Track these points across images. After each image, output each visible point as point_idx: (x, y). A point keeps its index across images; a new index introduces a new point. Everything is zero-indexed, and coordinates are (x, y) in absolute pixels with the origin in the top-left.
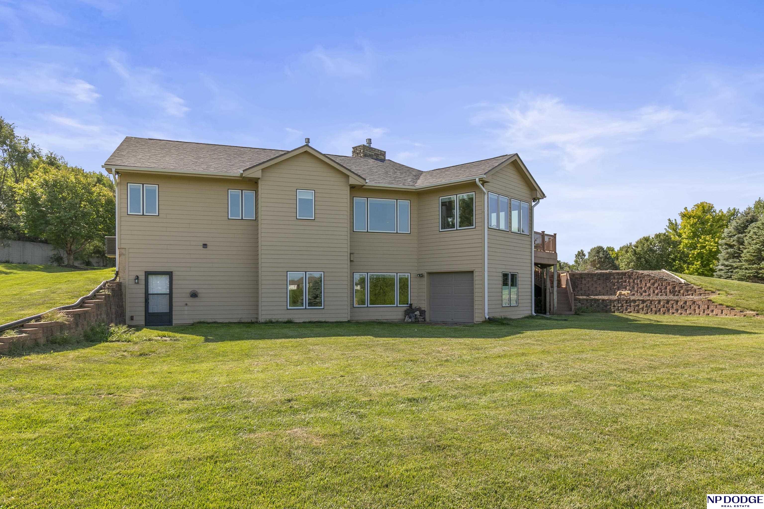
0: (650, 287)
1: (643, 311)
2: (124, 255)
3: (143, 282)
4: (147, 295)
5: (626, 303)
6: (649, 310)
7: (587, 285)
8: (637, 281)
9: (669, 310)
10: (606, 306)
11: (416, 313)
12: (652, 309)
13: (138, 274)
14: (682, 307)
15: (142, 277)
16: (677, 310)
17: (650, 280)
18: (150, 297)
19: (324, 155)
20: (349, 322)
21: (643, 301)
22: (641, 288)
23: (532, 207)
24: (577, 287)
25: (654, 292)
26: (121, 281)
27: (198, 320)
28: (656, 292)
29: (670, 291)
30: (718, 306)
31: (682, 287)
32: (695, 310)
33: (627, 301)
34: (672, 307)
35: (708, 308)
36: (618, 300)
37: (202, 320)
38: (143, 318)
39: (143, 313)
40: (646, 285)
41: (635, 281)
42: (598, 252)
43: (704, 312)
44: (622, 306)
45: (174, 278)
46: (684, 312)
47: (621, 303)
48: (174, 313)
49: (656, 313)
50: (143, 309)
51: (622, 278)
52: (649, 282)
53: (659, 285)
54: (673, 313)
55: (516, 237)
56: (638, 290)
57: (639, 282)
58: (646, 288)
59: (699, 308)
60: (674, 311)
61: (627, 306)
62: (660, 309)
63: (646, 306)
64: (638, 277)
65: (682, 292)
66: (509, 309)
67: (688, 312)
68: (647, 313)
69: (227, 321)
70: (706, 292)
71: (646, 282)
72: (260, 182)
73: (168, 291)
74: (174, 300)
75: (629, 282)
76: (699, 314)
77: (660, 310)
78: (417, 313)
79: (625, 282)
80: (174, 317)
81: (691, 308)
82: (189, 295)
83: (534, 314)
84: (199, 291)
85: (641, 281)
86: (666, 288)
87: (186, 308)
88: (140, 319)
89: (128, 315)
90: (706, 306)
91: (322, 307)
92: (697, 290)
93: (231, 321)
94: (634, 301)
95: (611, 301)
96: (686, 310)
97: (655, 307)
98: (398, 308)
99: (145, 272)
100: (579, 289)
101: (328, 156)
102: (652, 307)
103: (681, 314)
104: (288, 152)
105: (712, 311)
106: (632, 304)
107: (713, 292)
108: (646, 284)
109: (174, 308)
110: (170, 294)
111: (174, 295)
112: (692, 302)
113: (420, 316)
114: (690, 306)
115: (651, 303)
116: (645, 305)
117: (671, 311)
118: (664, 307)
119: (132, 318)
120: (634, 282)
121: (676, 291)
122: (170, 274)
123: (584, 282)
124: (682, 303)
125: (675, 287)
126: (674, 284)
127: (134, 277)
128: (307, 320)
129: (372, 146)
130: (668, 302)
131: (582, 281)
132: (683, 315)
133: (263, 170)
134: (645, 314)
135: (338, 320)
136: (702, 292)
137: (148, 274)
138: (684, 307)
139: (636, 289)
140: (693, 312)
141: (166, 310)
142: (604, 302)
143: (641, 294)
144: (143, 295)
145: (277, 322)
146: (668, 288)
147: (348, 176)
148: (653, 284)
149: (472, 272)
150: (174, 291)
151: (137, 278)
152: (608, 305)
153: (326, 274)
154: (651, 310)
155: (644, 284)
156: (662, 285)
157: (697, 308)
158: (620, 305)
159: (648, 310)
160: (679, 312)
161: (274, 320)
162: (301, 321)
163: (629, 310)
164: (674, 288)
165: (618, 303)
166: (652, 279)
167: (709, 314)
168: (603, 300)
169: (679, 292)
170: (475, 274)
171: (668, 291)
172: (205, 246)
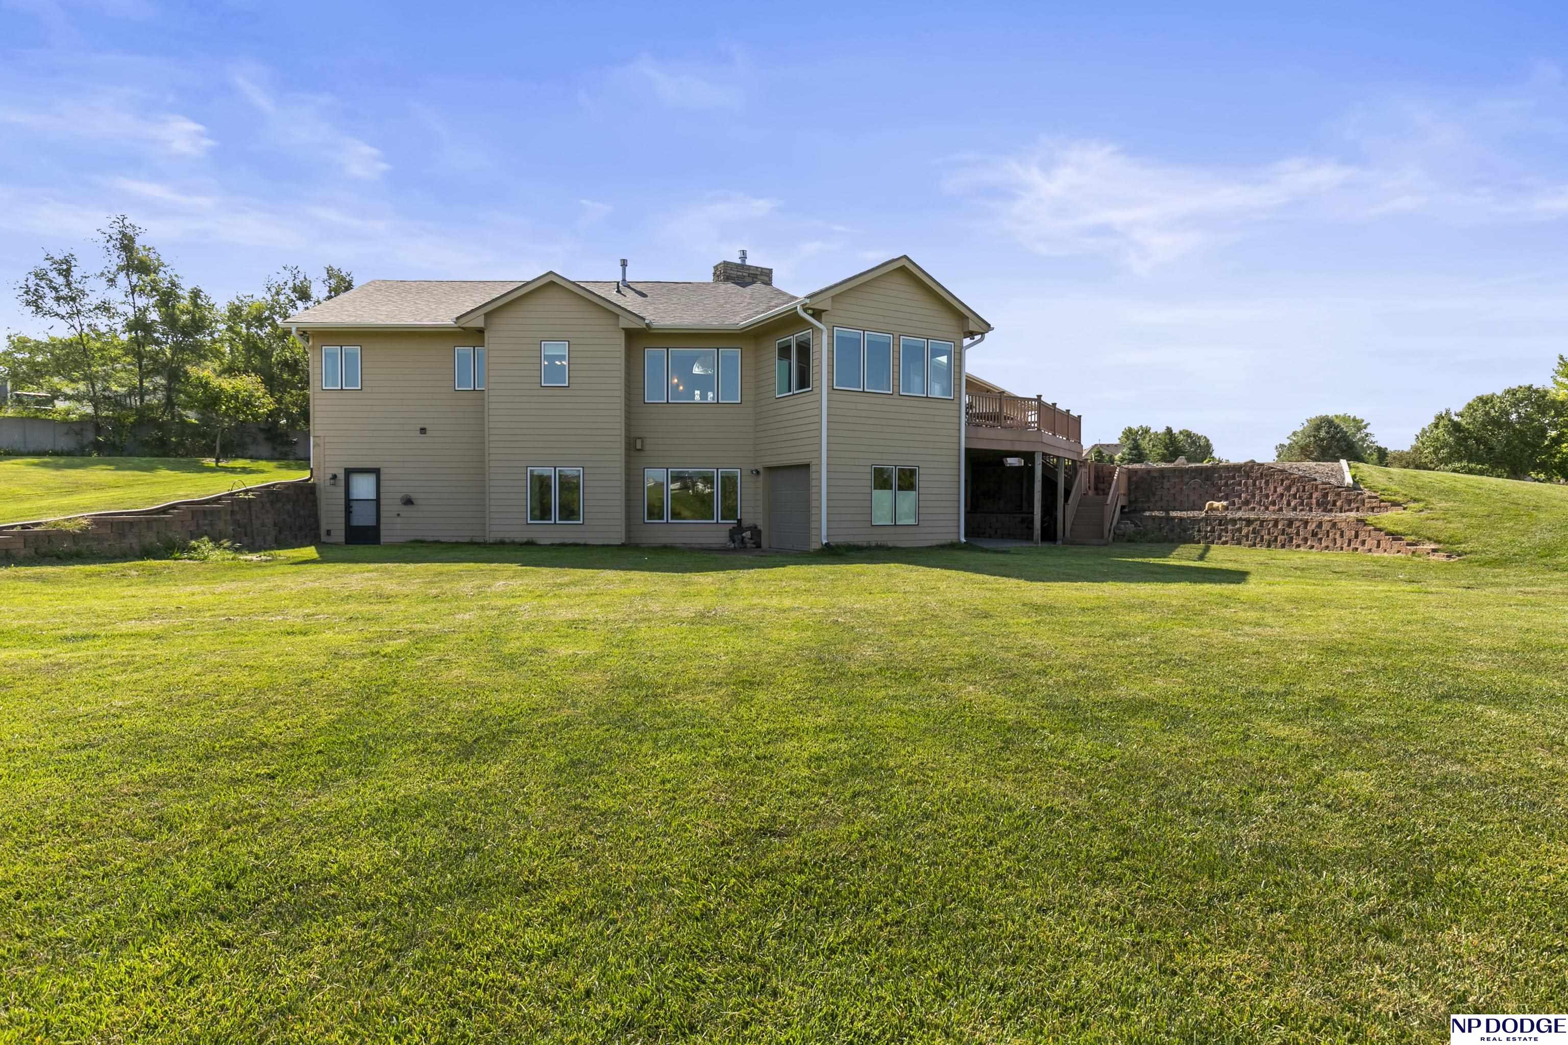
0: (1282, 495)
1: (1247, 540)
2: (319, 445)
3: (343, 483)
4: (349, 502)
5: (1220, 525)
6: (1258, 540)
7: (1172, 491)
8: (1260, 483)
9: (1291, 540)
10: (1185, 531)
11: (744, 535)
12: (1262, 536)
13: (334, 471)
14: (1314, 534)
15: (341, 476)
16: (1306, 540)
17: (1282, 481)
18: (354, 504)
19: (574, 283)
20: (623, 545)
21: (1249, 522)
22: (1267, 496)
23: (962, 347)
24: (1154, 494)
25: (1289, 504)
26: (316, 481)
27: (413, 538)
28: (1293, 504)
29: (1318, 502)
30: (1372, 533)
31: (1339, 494)
32: (1335, 539)
33: (1221, 521)
34: (1298, 534)
35: (1357, 536)
36: (1206, 519)
37: (419, 538)
38: (343, 533)
39: (343, 526)
40: (1275, 491)
41: (1257, 483)
42: (1318, 428)
43: (1349, 545)
44: (1213, 531)
45: (382, 477)
46: (1316, 545)
47: (1211, 524)
48: (382, 527)
49: (1269, 546)
50: (343, 520)
51: (1234, 478)
52: (1282, 484)
53: (1298, 490)
54: (1298, 546)
55: (916, 404)
56: (1261, 501)
57: (1263, 485)
58: (1275, 496)
59: (1342, 536)
60: (1300, 542)
61: (1222, 530)
62: (1276, 538)
63: (1254, 532)
64: (1262, 474)
65: (1338, 503)
66: (892, 530)
67: (1323, 545)
68: (1254, 545)
69: (454, 540)
70: (1382, 504)
71: (1276, 484)
72: (486, 334)
73: (373, 496)
74: (382, 508)
75: (1246, 483)
76: (1342, 549)
77: (1276, 540)
78: (747, 534)
79: (1240, 484)
80: (383, 533)
81: (1328, 536)
82: (399, 502)
83: (963, 540)
84: (413, 496)
85: (1267, 483)
86: (1311, 497)
87: (399, 520)
88: (339, 535)
89: (324, 527)
90: (1353, 533)
91: (581, 522)
92: (1367, 500)
93: (460, 540)
94: (1234, 521)
95: (1195, 521)
96: (1321, 539)
97: (1269, 534)
98: (720, 526)
99: (346, 469)
100: (1157, 498)
101: (582, 285)
102: (1263, 533)
103: (1312, 547)
104: (528, 283)
105: (1363, 543)
106: (1230, 527)
107: (1395, 504)
108: (1275, 488)
109: (382, 520)
110: (378, 500)
111: (382, 502)
112: (1330, 524)
113: (751, 539)
114: (1328, 532)
115: (1261, 525)
116: (1251, 529)
117: (1294, 541)
118: (1283, 534)
119: (328, 533)
120: (1254, 484)
121: (1329, 502)
122: (376, 472)
123: (1167, 485)
124: (1314, 526)
125: (1327, 493)
126: (1325, 489)
127: (331, 476)
128: (557, 541)
129: (748, 262)
130: (1290, 523)
131: (1162, 483)
132: (1313, 550)
133: (486, 315)
134: (1250, 546)
135: (606, 542)
136: (1374, 505)
137: (349, 472)
138: (1316, 534)
139: (1257, 499)
140: (1331, 545)
141: (371, 522)
142: (1183, 523)
143: (1267, 509)
144: (343, 502)
145: (513, 543)
146: (1314, 496)
147: (617, 316)
148: (1288, 488)
149: (807, 466)
150: (382, 496)
151: (334, 477)
152: (1189, 529)
153: (586, 471)
154: (1262, 540)
155: (1272, 489)
156: (1304, 491)
157: (1337, 536)
158: (1209, 529)
159: (1255, 538)
160: (1309, 543)
161: (507, 540)
162: (548, 542)
163: (1224, 539)
164: (1325, 495)
165: (1207, 525)
166: (1287, 478)
167: (1357, 549)
168: (1181, 519)
169: (1334, 504)
170: (813, 468)
171: (1314, 501)
172: (423, 431)
